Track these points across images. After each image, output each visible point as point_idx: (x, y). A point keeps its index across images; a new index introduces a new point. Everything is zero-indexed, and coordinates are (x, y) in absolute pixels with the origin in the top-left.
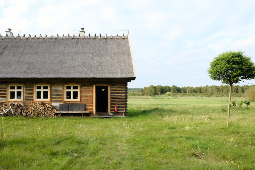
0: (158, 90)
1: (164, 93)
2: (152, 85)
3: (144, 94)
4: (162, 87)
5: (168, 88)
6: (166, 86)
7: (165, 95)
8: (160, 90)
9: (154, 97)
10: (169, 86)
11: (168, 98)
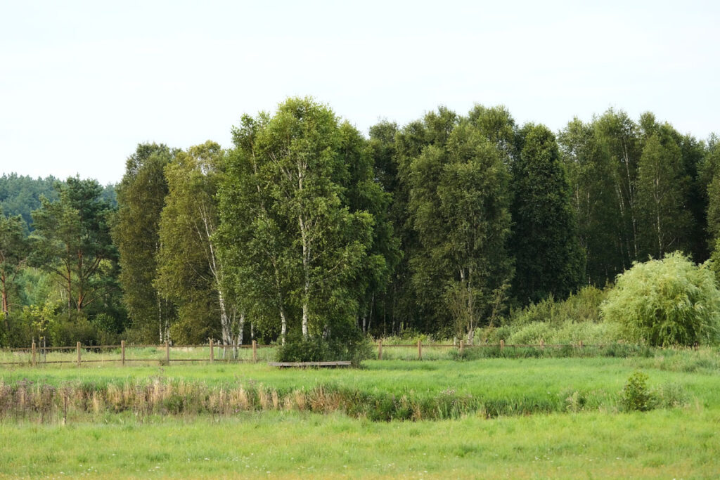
0: (443, 222)
1: (563, 289)
2: (298, 110)
3: (127, 301)
4: (518, 140)
5: (648, 179)
6: (614, 127)
7: (591, 329)
8: (490, 209)
9: (346, 378)
10: (667, 136)
11: (638, 401)
